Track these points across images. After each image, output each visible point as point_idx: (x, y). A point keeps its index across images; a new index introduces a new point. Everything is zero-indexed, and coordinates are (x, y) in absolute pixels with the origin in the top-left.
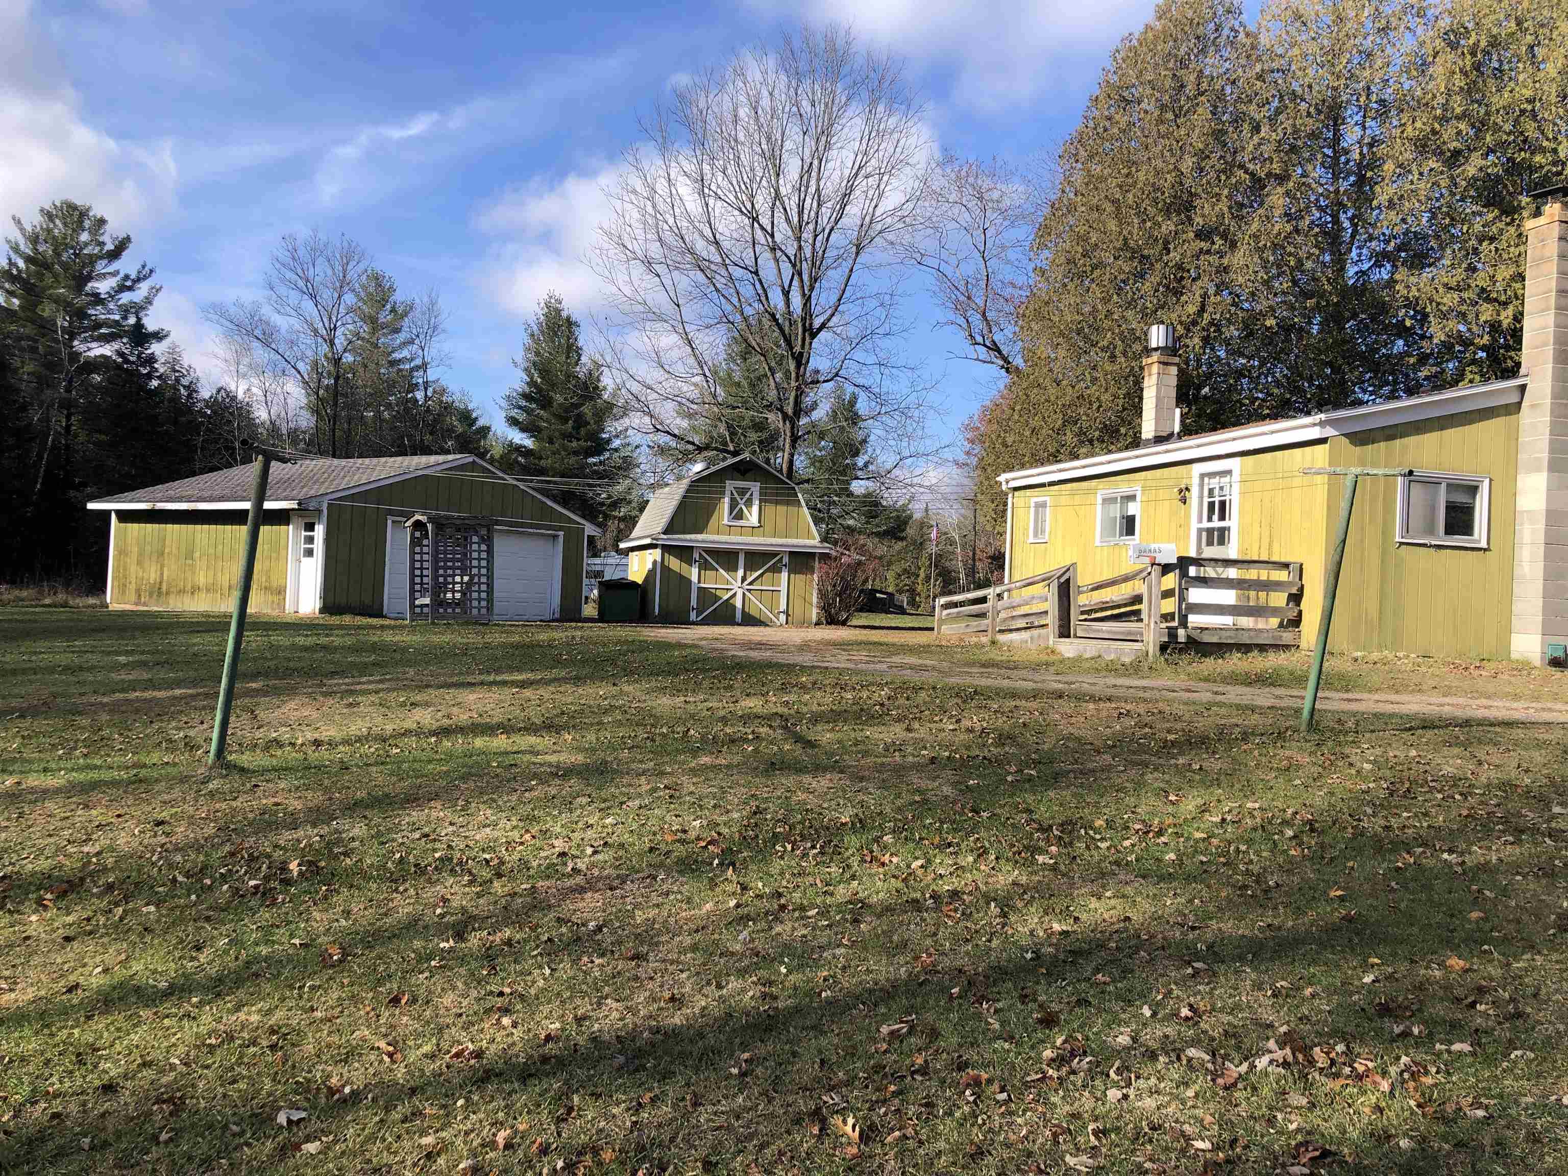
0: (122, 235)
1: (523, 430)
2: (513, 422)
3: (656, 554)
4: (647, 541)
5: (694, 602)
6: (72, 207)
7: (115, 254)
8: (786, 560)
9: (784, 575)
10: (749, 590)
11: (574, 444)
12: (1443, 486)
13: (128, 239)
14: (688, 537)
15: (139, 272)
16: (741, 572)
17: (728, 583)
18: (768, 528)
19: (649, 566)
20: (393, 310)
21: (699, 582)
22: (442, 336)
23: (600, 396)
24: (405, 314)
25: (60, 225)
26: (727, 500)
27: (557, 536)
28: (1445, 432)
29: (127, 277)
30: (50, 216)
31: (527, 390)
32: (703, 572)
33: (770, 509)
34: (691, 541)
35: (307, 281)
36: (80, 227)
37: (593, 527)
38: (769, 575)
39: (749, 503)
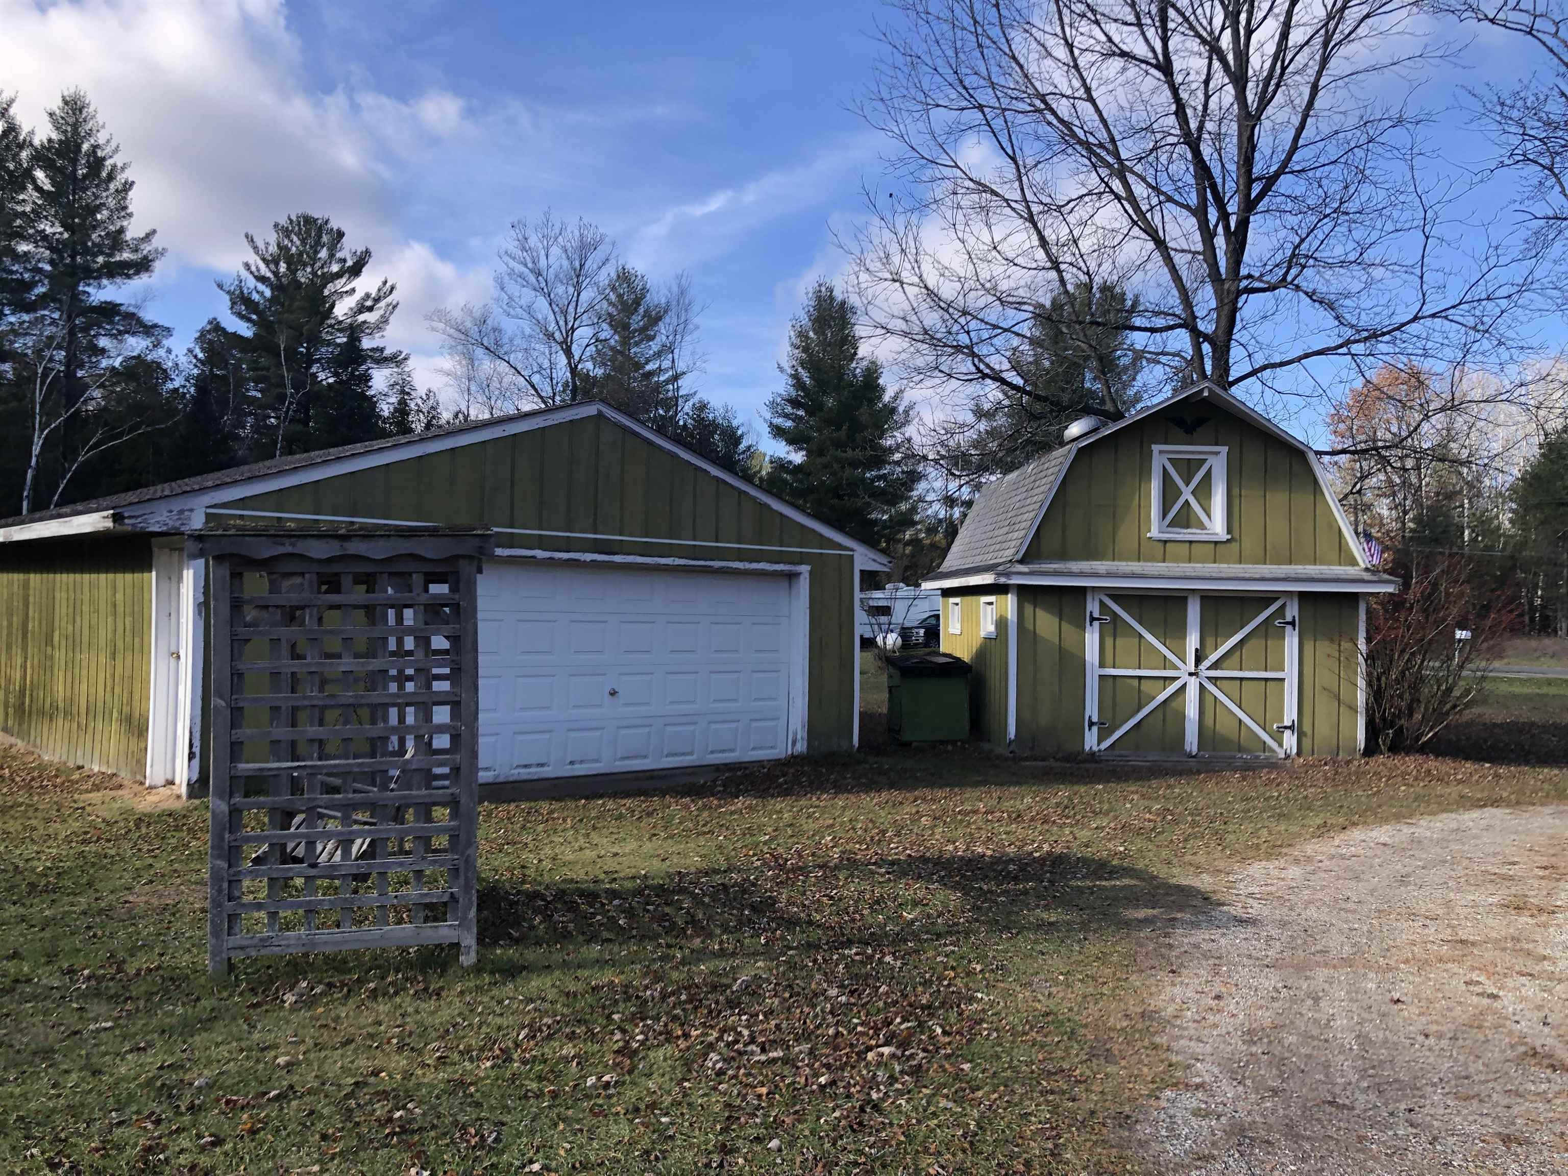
0: (360, 249)
1: (790, 442)
2: (778, 432)
3: (1009, 604)
4: (987, 579)
5: (1092, 710)
6: (309, 221)
7: (356, 270)
8: (1292, 611)
9: (1291, 642)
10: (1214, 680)
11: (850, 453)
13: (367, 253)
14: (1075, 566)
15: (379, 290)
16: (1193, 641)
17: (1165, 663)
18: (1250, 543)
19: (988, 628)
20: (647, 313)
21: (1102, 665)
22: (695, 335)
23: (880, 398)
24: (659, 318)
25: (298, 243)
26: (1155, 487)
27: (798, 575)
29: (368, 296)
30: (287, 232)
31: (794, 394)
32: (1109, 641)
33: (1251, 497)
34: (1082, 574)
35: (539, 274)
36: (318, 244)
37: (872, 554)
38: (1256, 644)
39: (1204, 491)
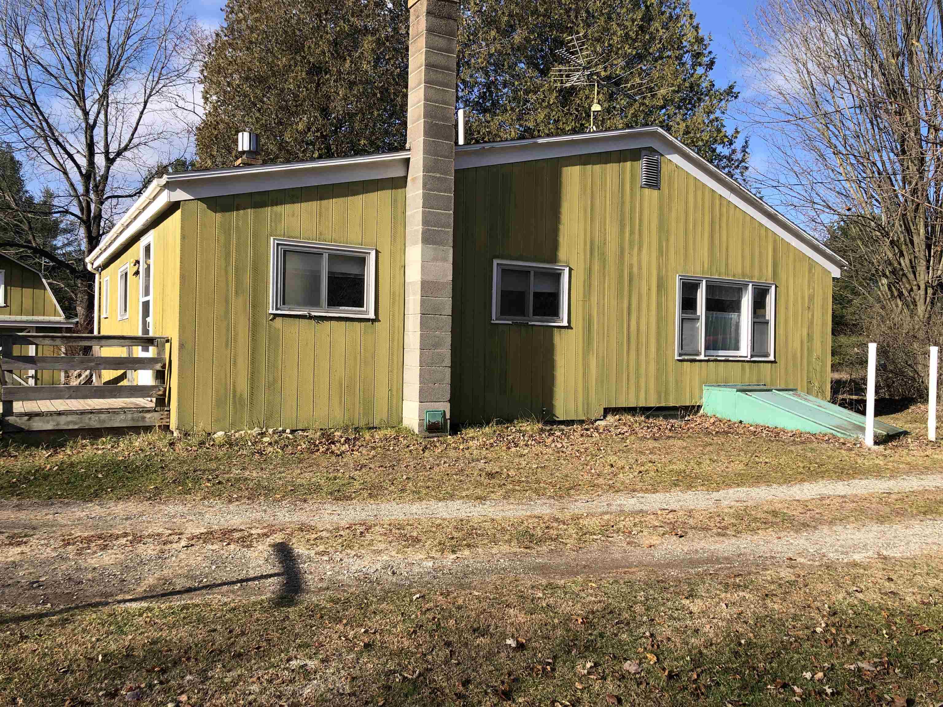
12: (326, 256)
18: (15, 306)
28: (324, 202)
33: (15, 292)
